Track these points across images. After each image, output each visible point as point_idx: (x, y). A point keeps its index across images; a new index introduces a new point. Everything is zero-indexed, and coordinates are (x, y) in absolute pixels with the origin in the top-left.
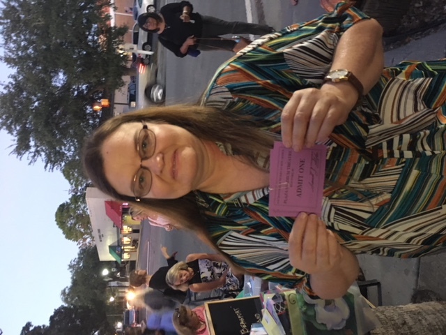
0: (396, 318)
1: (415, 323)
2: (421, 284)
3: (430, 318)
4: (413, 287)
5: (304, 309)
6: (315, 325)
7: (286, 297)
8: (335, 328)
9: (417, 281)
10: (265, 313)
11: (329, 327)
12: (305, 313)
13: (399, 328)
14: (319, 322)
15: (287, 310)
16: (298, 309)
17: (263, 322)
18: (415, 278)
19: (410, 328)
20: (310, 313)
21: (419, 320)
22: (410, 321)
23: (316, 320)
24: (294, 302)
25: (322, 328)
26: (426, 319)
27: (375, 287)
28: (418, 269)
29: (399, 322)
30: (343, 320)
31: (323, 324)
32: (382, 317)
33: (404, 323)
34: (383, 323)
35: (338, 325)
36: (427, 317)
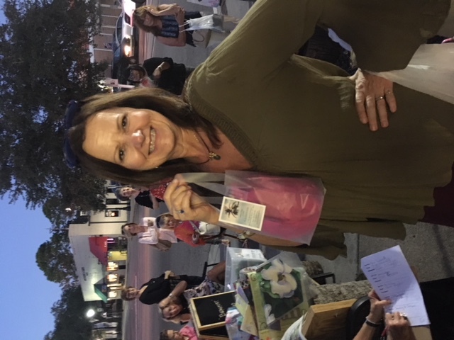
5: (263, 283)
7: (249, 276)
8: (286, 297)
10: (238, 297)
11: (282, 296)
14: (274, 293)
15: (249, 286)
16: (258, 284)
17: (237, 304)
20: (267, 286)
23: (271, 292)
24: (254, 280)
25: (276, 297)
27: (331, 278)
30: (292, 291)
35: (288, 294)
36: (359, 289)
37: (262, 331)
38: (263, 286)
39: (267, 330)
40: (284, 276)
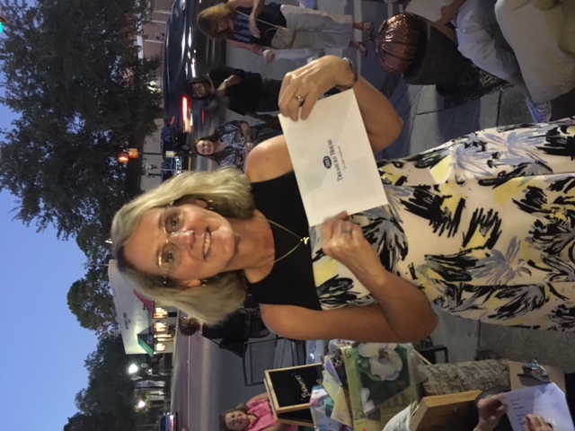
0: (449, 372)
1: (468, 376)
2: (483, 344)
3: (483, 373)
4: (475, 348)
5: (359, 362)
6: (370, 376)
7: (343, 352)
8: (388, 380)
9: (479, 342)
10: (326, 375)
11: (383, 378)
12: (360, 365)
13: (451, 380)
14: (373, 373)
15: (343, 363)
16: (353, 362)
17: (324, 383)
18: (477, 339)
19: (462, 381)
20: (365, 365)
21: (472, 374)
22: (463, 376)
23: (370, 372)
24: (350, 356)
25: (376, 379)
26: (479, 374)
27: (442, 352)
29: (451, 376)
30: (396, 372)
31: (377, 376)
32: (436, 371)
35: (391, 376)
37: (358, 421)
39: (363, 420)
40: (386, 353)
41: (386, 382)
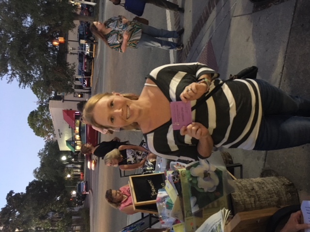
0: (248, 186)
1: (260, 189)
2: (267, 166)
3: (269, 186)
4: (262, 167)
5: (191, 179)
6: (197, 189)
7: (180, 172)
9: (264, 164)
10: (167, 182)
11: (206, 190)
13: (249, 192)
14: (200, 187)
15: (180, 180)
16: (187, 179)
17: (166, 188)
18: (264, 162)
19: (256, 192)
20: (194, 182)
21: (263, 187)
22: (256, 188)
23: (197, 186)
24: (184, 175)
25: (201, 191)
26: (267, 187)
27: (239, 168)
28: (266, 157)
29: (250, 188)
30: (214, 186)
32: (240, 185)
33: (253, 189)
34: (240, 189)
35: (211, 189)
37: (188, 218)
38: (191, 182)
39: (191, 217)
40: (209, 173)
41: (208, 192)
